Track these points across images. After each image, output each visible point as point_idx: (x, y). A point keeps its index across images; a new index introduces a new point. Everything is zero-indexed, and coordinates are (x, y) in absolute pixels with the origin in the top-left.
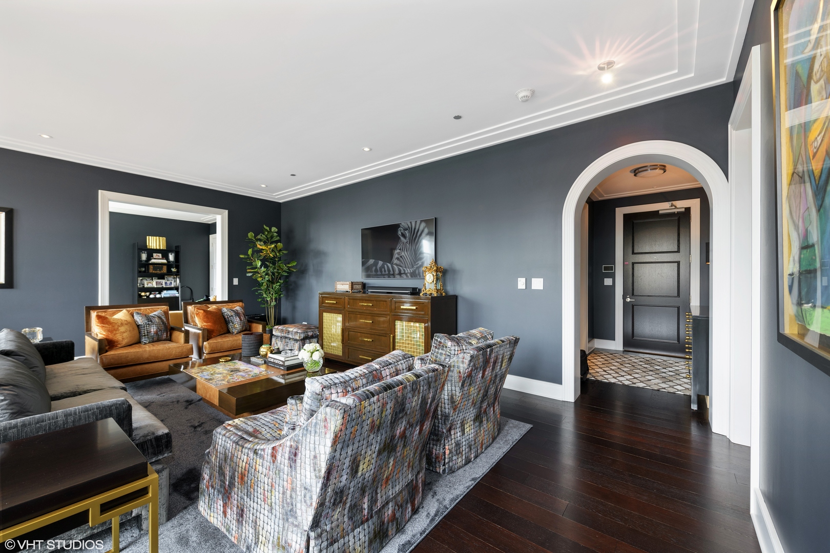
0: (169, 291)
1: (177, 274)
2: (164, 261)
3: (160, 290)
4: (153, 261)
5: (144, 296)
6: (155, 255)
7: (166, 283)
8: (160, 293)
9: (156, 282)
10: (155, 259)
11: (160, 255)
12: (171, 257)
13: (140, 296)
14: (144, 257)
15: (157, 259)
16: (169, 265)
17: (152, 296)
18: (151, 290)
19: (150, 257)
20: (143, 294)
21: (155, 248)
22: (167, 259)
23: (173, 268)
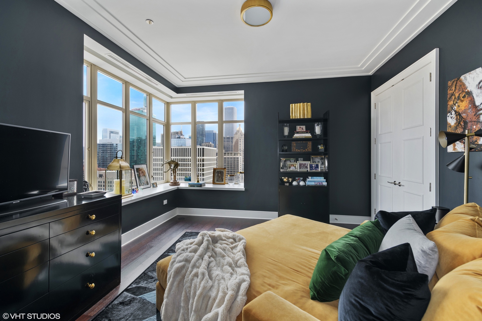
0: (314, 178)
1: (326, 153)
2: (309, 135)
3: (305, 176)
4: (296, 136)
5: (287, 182)
6: (298, 128)
7: (311, 166)
8: (304, 180)
9: (300, 165)
10: (298, 133)
11: (304, 127)
12: (318, 130)
13: (283, 182)
14: (286, 131)
15: (301, 134)
16: (315, 140)
17: (295, 183)
18: (294, 175)
19: (293, 131)
20: (285, 180)
21: (298, 118)
22: (312, 131)
23: (320, 144)
